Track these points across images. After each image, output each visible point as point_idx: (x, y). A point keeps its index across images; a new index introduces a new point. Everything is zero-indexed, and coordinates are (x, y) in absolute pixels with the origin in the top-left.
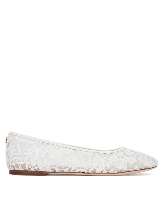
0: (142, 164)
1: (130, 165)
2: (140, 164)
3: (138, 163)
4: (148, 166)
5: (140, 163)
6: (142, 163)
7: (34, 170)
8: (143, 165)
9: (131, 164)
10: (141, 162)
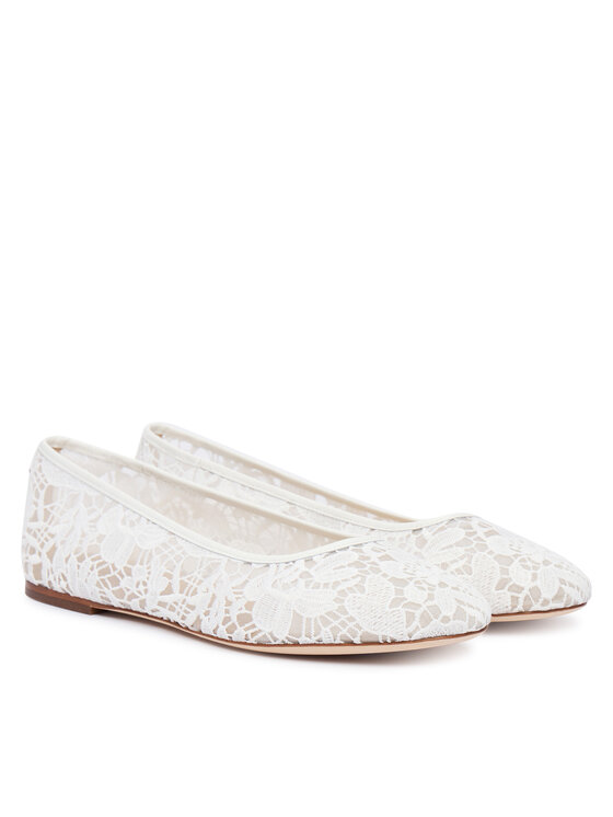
0: (351, 625)
1: (304, 621)
2: (343, 624)
3: (337, 618)
4: (375, 633)
5: (343, 618)
6: (352, 619)
7: (61, 591)
8: (358, 626)
9: (309, 620)
10: (351, 613)
